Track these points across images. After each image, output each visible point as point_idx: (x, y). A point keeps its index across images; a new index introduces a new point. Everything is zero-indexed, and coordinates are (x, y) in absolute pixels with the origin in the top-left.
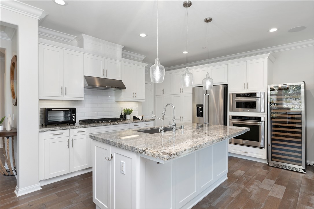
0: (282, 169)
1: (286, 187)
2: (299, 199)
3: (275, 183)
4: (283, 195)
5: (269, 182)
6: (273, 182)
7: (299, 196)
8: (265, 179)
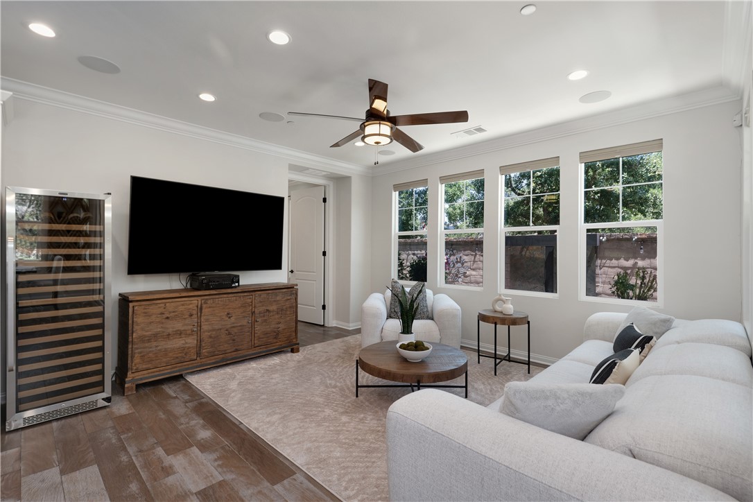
0: (50, 421)
1: (96, 466)
2: (141, 473)
3: (63, 472)
4: (105, 492)
5: (43, 480)
6: (53, 474)
7: (138, 467)
8: (23, 480)
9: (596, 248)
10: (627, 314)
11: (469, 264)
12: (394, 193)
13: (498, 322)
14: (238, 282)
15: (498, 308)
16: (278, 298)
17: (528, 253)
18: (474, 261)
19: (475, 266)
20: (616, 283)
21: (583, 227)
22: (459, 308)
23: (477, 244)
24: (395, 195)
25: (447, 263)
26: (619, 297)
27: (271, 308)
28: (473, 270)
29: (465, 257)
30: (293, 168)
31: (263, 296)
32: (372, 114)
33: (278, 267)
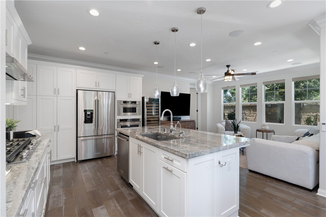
9: (301, 108)
10: (308, 130)
11: (248, 114)
12: (222, 90)
13: (264, 131)
14: (181, 119)
15: (263, 128)
16: (191, 124)
17: (273, 110)
18: (250, 113)
19: (250, 115)
20: (306, 120)
21: (293, 102)
22: (250, 128)
23: (251, 107)
26: (307, 125)
27: (189, 127)
28: (250, 116)
29: (246, 112)
30: (191, 84)
31: (187, 123)
32: (227, 74)
33: (189, 115)
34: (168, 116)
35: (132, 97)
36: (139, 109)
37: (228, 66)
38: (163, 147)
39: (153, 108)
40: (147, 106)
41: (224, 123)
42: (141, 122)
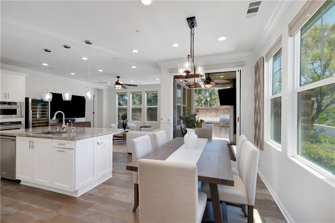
11: (139, 116)
14: (75, 121)
15: (145, 125)
16: (86, 125)
22: (136, 125)
23: (141, 110)
24: (117, 96)
25: (132, 115)
29: (137, 114)
31: (82, 125)
32: (117, 83)
33: (84, 117)
34: (60, 118)
35: (10, 97)
36: (21, 111)
37: (118, 77)
38: (56, 137)
39: (38, 110)
40: (32, 108)
41: (117, 123)
42: (24, 125)
